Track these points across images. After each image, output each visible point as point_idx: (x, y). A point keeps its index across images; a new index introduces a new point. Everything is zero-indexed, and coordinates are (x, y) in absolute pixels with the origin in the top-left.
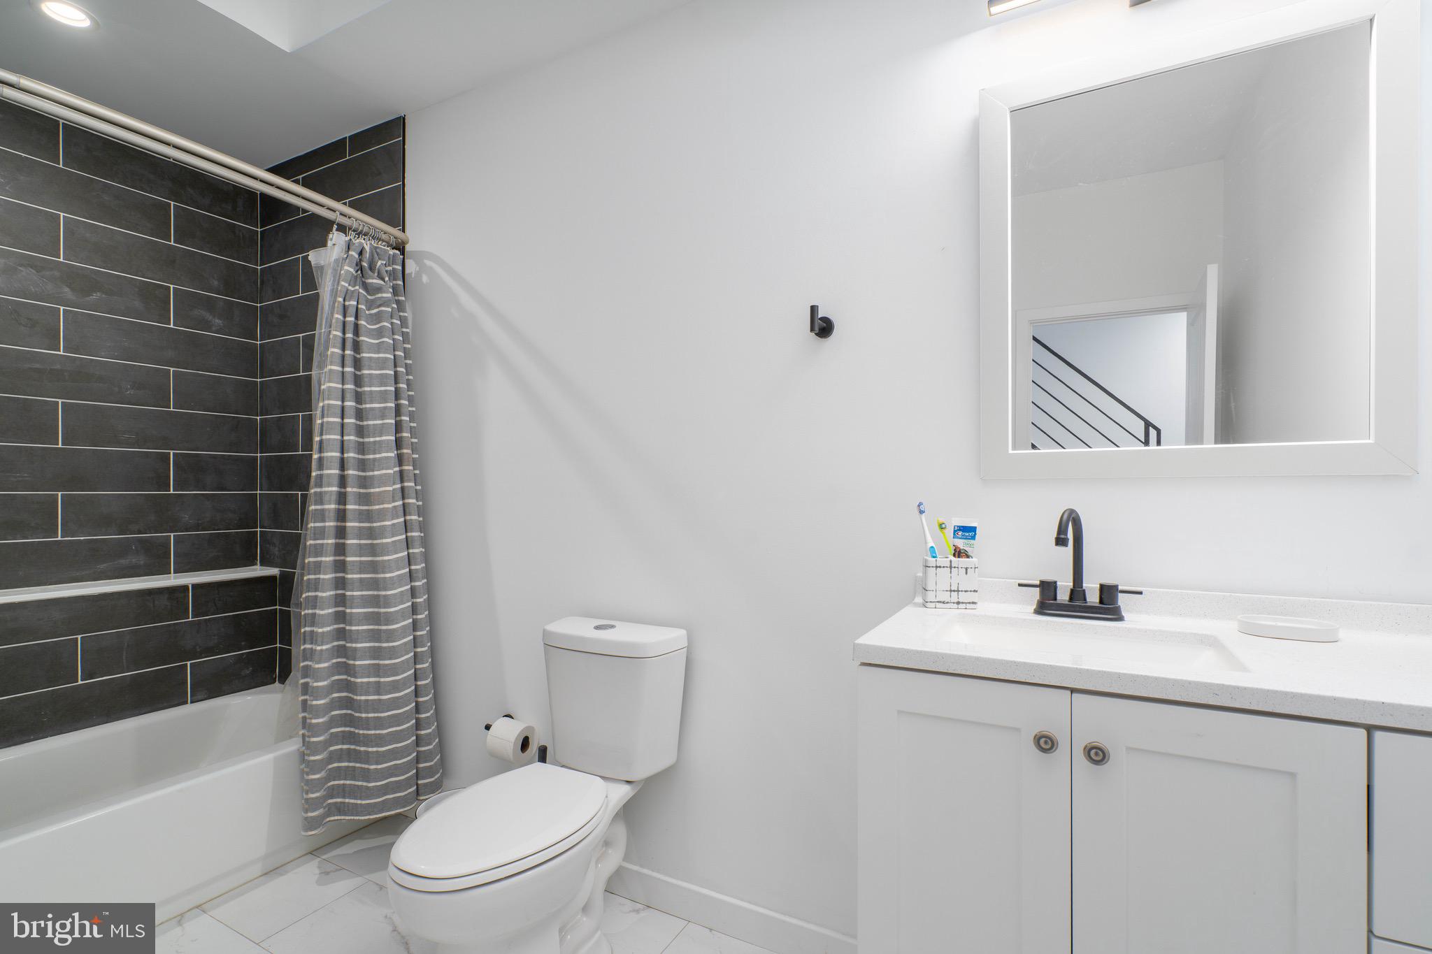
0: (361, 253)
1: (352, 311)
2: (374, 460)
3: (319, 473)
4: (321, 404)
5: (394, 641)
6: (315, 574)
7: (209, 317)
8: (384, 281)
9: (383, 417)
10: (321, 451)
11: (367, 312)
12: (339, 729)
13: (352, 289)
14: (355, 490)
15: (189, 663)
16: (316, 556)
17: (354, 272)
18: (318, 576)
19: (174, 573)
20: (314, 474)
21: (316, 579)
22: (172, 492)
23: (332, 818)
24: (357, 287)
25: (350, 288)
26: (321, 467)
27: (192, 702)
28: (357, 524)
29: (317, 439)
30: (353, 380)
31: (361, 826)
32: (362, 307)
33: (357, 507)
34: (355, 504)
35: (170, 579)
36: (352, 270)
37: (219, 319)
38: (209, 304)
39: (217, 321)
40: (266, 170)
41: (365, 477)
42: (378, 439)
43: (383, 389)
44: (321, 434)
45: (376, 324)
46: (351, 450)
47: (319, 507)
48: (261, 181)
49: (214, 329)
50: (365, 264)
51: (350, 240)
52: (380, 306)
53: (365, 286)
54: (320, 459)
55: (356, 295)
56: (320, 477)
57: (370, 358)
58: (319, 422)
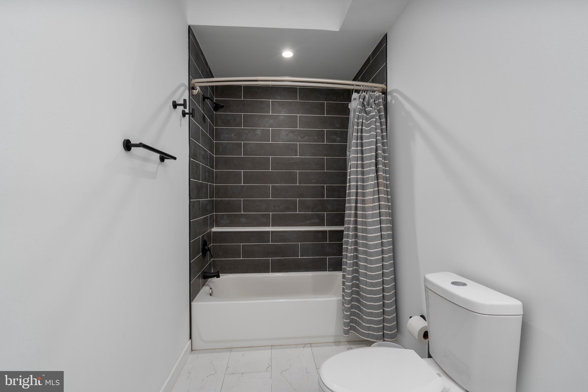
0: (364, 99)
1: (360, 124)
2: (367, 185)
3: (349, 191)
4: (350, 164)
5: (372, 265)
6: (348, 232)
7: (335, 137)
8: (372, 108)
9: (370, 167)
10: (350, 182)
11: (366, 123)
12: (355, 296)
13: (361, 115)
14: (361, 198)
15: (327, 257)
16: (348, 225)
17: (361, 108)
18: (348, 233)
19: (326, 226)
20: (347, 192)
21: (348, 234)
22: (325, 199)
23: (352, 332)
24: (363, 114)
25: (360, 114)
26: (350, 189)
27: (328, 271)
28: (361, 212)
29: (348, 178)
30: (360, 152)
31: (361, 340)
32: (364, 121)
33: (361, 205)
34: (361, 204)
35: (324, 228)
36: (360, 107)
37: (339, 138)
38: (336, 133)
39: (338, 138)
40: (352, 81)
41: (364, 192)
42: (368, 176)
43: (370, 154)
44: (350, 176)
45: (369, 127)
46: (359, 181)
47: (349, 205)
48: (352, 85)
49: (337, 142)
50: (365, 103)
51: (361, 95)
52: (371, 119)
53: (366, 112)
54: (349, 186)
55: (362, 117)
56: (349, 193)
57: (366, 142)
58: (349, 171)
